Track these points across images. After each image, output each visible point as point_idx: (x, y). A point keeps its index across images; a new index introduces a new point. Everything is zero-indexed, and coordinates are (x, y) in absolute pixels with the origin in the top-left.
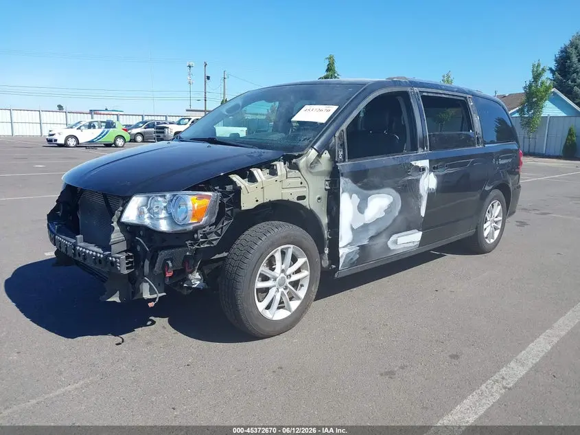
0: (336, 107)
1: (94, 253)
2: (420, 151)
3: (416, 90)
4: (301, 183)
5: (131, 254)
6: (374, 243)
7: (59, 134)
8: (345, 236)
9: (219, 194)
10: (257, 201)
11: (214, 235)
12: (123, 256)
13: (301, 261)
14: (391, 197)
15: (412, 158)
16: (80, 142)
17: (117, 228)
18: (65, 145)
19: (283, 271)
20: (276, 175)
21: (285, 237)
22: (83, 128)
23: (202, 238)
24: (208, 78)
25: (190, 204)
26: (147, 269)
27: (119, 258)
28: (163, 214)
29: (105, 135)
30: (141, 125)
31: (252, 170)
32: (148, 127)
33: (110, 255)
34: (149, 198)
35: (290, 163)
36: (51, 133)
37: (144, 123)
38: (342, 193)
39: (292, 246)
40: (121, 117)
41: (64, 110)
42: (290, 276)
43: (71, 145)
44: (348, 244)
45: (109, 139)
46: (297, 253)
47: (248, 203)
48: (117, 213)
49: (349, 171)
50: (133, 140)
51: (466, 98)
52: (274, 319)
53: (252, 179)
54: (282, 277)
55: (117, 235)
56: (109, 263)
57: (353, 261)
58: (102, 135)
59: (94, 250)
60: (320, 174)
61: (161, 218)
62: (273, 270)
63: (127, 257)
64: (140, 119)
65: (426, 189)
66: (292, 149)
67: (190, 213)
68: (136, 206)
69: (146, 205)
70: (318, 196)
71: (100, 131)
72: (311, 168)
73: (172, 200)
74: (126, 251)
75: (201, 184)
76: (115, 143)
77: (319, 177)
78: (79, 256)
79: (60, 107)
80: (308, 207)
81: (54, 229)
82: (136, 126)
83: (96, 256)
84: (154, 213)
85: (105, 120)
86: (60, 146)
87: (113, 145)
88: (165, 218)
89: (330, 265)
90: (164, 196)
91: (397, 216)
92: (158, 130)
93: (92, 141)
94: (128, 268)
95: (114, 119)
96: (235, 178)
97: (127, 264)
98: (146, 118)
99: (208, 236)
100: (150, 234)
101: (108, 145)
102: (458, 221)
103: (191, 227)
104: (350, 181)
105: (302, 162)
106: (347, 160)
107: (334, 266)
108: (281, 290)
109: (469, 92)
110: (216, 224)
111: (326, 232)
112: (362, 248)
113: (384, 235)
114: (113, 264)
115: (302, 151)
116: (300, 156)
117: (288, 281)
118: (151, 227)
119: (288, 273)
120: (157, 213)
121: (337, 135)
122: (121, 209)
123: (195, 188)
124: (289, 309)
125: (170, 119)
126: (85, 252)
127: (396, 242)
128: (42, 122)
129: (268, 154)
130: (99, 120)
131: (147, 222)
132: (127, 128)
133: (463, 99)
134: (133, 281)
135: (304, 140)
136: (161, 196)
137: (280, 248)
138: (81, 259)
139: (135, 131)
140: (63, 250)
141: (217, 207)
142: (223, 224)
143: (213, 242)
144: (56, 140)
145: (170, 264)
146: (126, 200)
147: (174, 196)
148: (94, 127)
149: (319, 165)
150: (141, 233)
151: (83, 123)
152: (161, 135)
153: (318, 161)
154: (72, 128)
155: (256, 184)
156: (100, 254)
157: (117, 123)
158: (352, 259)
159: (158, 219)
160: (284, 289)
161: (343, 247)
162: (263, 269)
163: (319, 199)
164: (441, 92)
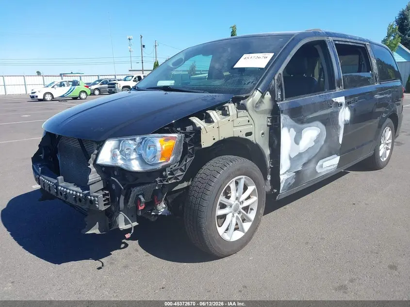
0: (273, 54)
1: (75, 193)
2: (338, 90)
3: (331, 39)
4: (249, 121)
5: (107, 192)
6: (306, 168)
7: (39, 92)
8: (285, 164)
9: (183, 135)
10: (214, 139)
11: (179, 171)
12: (100, 195)
13: (251, 188)
14: (319, 129)
15: (333, 95)
16: (54, 97)
17: (93, 170)
18: (43, 100)
19: (237, 199)
20: (229, 115)
21: (239, 170)
22: (56, 86)
23: (169, 174)
24: (144, 46)
25: (158, 145)
26: (122, 205)
27: (97, 197)
28: (134, 156)
29: (72, 91)
30: (98, 83)
31: (208, 112)
32: (103, 83)
33: (89, 194)
34: (120, 141)
35: (238, 104)
36: (33, 91)
37: (99, 81)
38: (283, 127)
39: (244, 177)
40: (82, 78)
41: (42, 75)
42: (243, 202)
43: (48, 99)
44: (287, 171)
45: (75, 93)
46: (247, 182)
47: (207, 141)
48: (93, 156)
49: (287, 108)
50: (93, 94)
51: (365, 45)
52: (231, 241)
53: (209, 120)
54: (237, 204)
55: (94, 176)
56: (88, 202)
57: (290, 185)
58: (71, 91)
59: (73, 189)
60: (263, 112)
61: (133, 159)
62: (228, 198)
63: (104, 195)
64: (96, 78)
65: (343, 120)
66: (239, 91)
67: (159, 154)
68: (110, 150)
69: (118, 148)
70: (262, 132)
71: (68, 88)
72: (256, 107)
73: (141, 143)
74: (102, 190)
75: (166, 126)
76: (79, 96)
77: (262, 115)
78: (61, 195)
79: (39, 73)
80: (254, 142)
81: (38, 170)
82: (94, 84)
83: (76, 195)
84: (126, 155)
85: (72, 80)
86: (40, 100)
87: (79, 98)
88: (136, 159)
89: (272, 190)
90: (134, 140)
91: (323, 145)
92: (110, 86)
93: (63, 96)
94: (105, 205)
95: (78, 79)
96: (195, 120)
97: (104, 201)
98: (101, 78)
99: (174, 173)
100: (123, 173)
101: (75, 98)
102: (363, 145)
103: (160, 166)
104: (288, 117)
105: (249, 103)
106: (284, 99)
107: (275, 191)
108: (236, 214)
109: (367, 41)
110: (181, 162)
111: (268, 162)
112: (297, 173)
113: (314, 161)
114: (91, 202)
115: (248, 93)
116: (247, 97)
117: (241, 206)
118: (124, 167)
119: (241, 200)
120: (129, 155)
121: (276, 77)
122: (96, 152)
123: (161, 131)
124: (243, 231)
125: (118, 77)
126: (66, 192)
127: (321, 166)
128: (26, 84)
129: (219, 97)
130: (67, 80)
131: (120, 162)
132: (88, 85)
133: (363, 46)
134: (110, 215)
135: (248, 84)
136: (131, 140)
137: (234, 179)
138: (63, 198)
139: (93, 87)
140: (47, 189)
141: (182, 147)
142: (186, 161)
143: (179, 178)
144: (37, 97)
145: (143, 199)
146: (100, 145)
147: (143, 139)
148: (64, 85)
149: (263, 105)
150: (116, 173)
151: (55, 83)
152: (113, 89)
153: (262, 101)
154: (48, 87)
155: (213, 125)
156: (80, 193)
157: (80, 82)
158: (290, 183)
159: (130, 160)
160: (238, 214)
161: (283, 174)
162: (222, 199)
163: (263, 134)
164: (348, 40)
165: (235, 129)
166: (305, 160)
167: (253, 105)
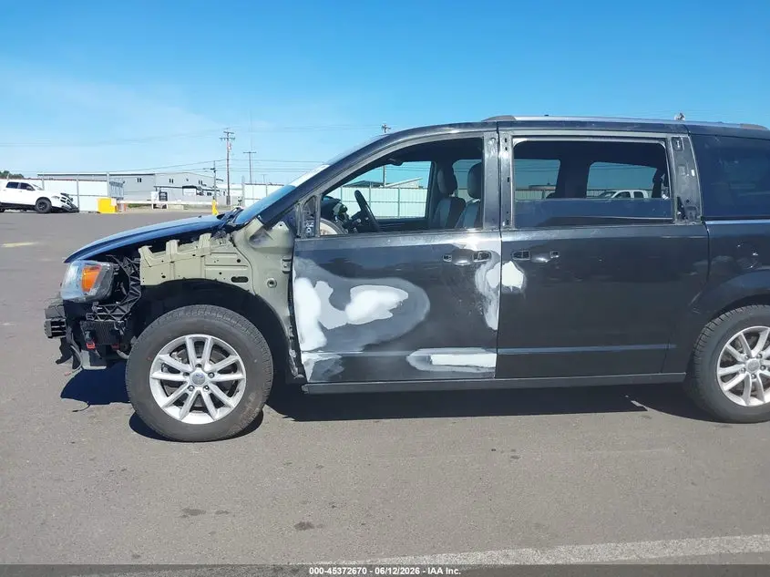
2: (488, 228)
4: (239, 261)
6: (375, 354)
8: (309, 337)
10: (164, 277)
11: (118, 309)
13: (232, 359)
14: (404, 292)
19: (199, 366)
38: (297, 279)
39: (209, 337)
42: (214, 374)
44: (318, 349)
49: (312, 249)
51: (663, 139)
54: (198, 374)
57: (332, 374)
60: (270, 250)
63: (54, 323)
65: (494, 287)
70: (269, 280)
72: (253, 242)
77: (271, 256)
80: (252, 292)
91: (424, 321)
94: (55, 334)
97: (54, 329)
99: (108, 310)
103: (83, 298)
104: (313, 263)
106: (317, 235)
107: (301, 376)
108: (198, 388)
111: (287, 328)
112: (350, 358)
113: (398, 346)
117: (208, 380)
119: (207, 369)
121: (302, 202)
124: (212, 416)
127: (426, 360)
133: (656, 141)
142: (128, 299)
149: (270, 240)
153: (265, 234)
155: (162, 258)
158: (329, 371)
161: (310, 352)
163: (271, 283)
165: (209, 269)
166: (371, 338)
167: (246, 241)
